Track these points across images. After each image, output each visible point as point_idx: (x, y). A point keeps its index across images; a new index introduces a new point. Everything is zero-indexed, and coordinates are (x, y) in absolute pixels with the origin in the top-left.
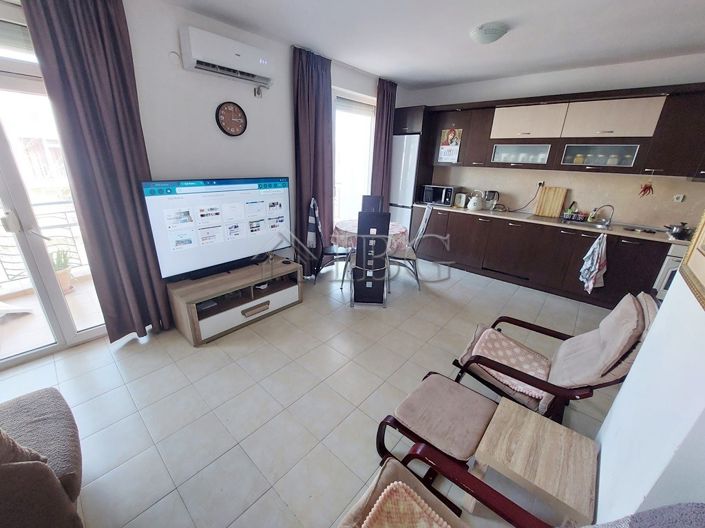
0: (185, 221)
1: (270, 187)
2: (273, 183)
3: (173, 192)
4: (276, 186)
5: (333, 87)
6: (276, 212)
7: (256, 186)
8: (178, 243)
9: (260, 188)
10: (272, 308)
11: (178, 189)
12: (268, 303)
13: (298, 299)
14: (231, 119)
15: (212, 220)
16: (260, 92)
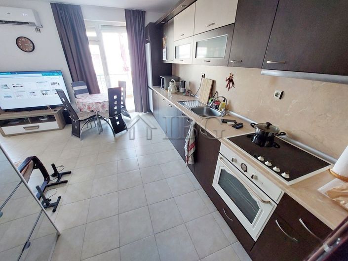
0: (6, 88)
1: (49, 75)
2: (51, 73)
4: (53, 75)
5: (84, 20)
7: (41, 75)
8: (5, 97)
9: (43, 75)
10: (40, 129)
12: (38, 127)
13: (58, 128)
14: (25, 44)
15: (20, 89)
16: (38, 30)
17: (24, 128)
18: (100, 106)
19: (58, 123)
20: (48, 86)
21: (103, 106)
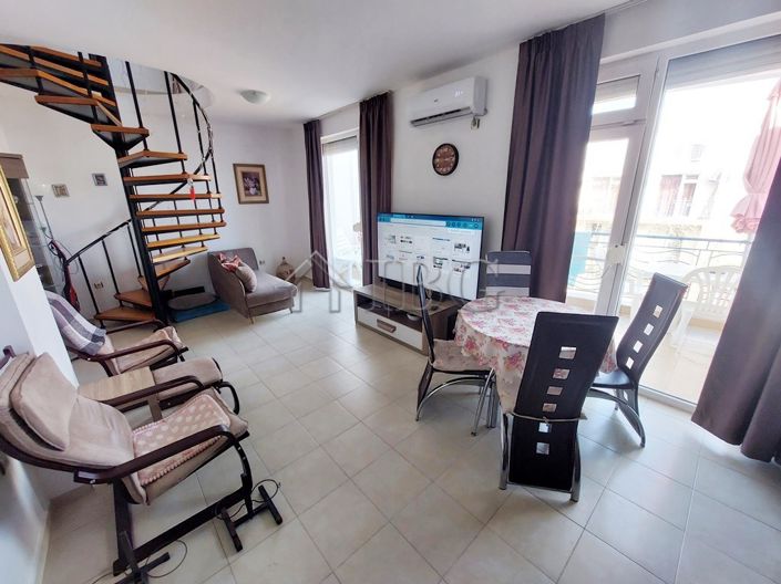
0: (393, 242)
1: (459, 226)
2: (462, 223)
3: (389, 221)
4: (465, 226)
6: (462, 255)
7: (444, 223)
9: (448, 225)
10: (394, 335)
11: (392, 219)
12: (394, 329)
13: (421, 348)
14: (446, 160)
15: (407, 247)
16: (476, 123)
17: (378, 321)
18: (502, 354)
19: (423, 338)
20: (448, 251)
21: (512, 360)
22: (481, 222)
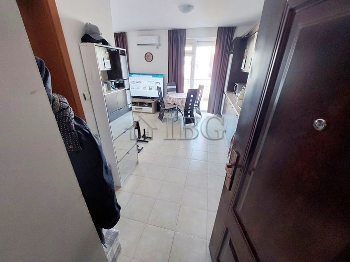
1: (156, 77)
3: (131, 76)
9: (153, 77)
12: (142, 109)
13: (152, 112)
14: (149, 57)
15: (139, 84)
16: (157, 48)
17: (135, 108)
19: (153, 109)
20: (153, 84)
21: (182, 102)
22: (162, 75)
